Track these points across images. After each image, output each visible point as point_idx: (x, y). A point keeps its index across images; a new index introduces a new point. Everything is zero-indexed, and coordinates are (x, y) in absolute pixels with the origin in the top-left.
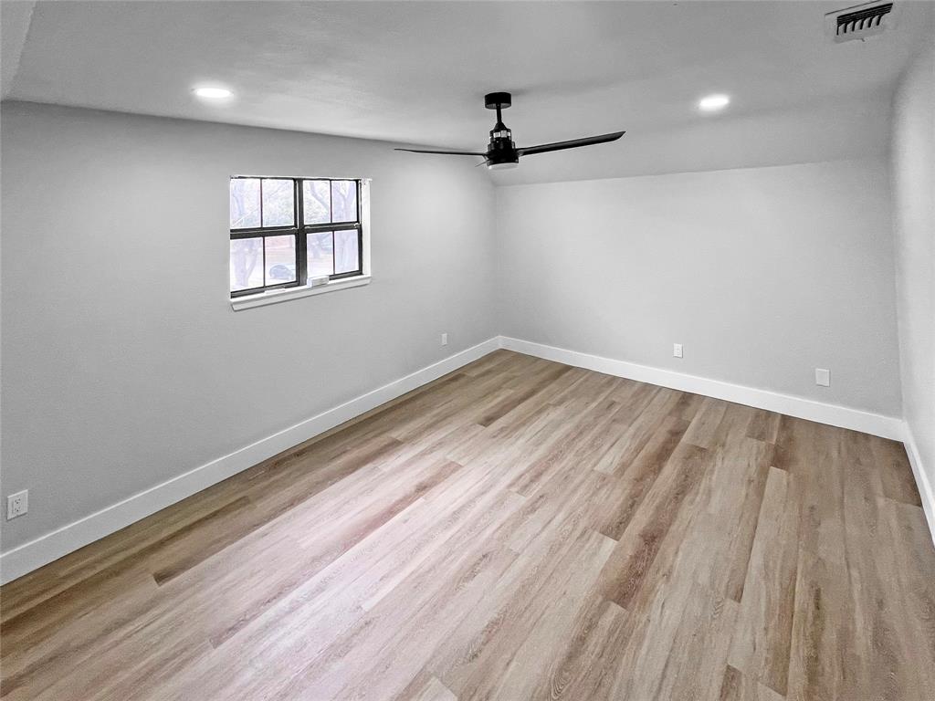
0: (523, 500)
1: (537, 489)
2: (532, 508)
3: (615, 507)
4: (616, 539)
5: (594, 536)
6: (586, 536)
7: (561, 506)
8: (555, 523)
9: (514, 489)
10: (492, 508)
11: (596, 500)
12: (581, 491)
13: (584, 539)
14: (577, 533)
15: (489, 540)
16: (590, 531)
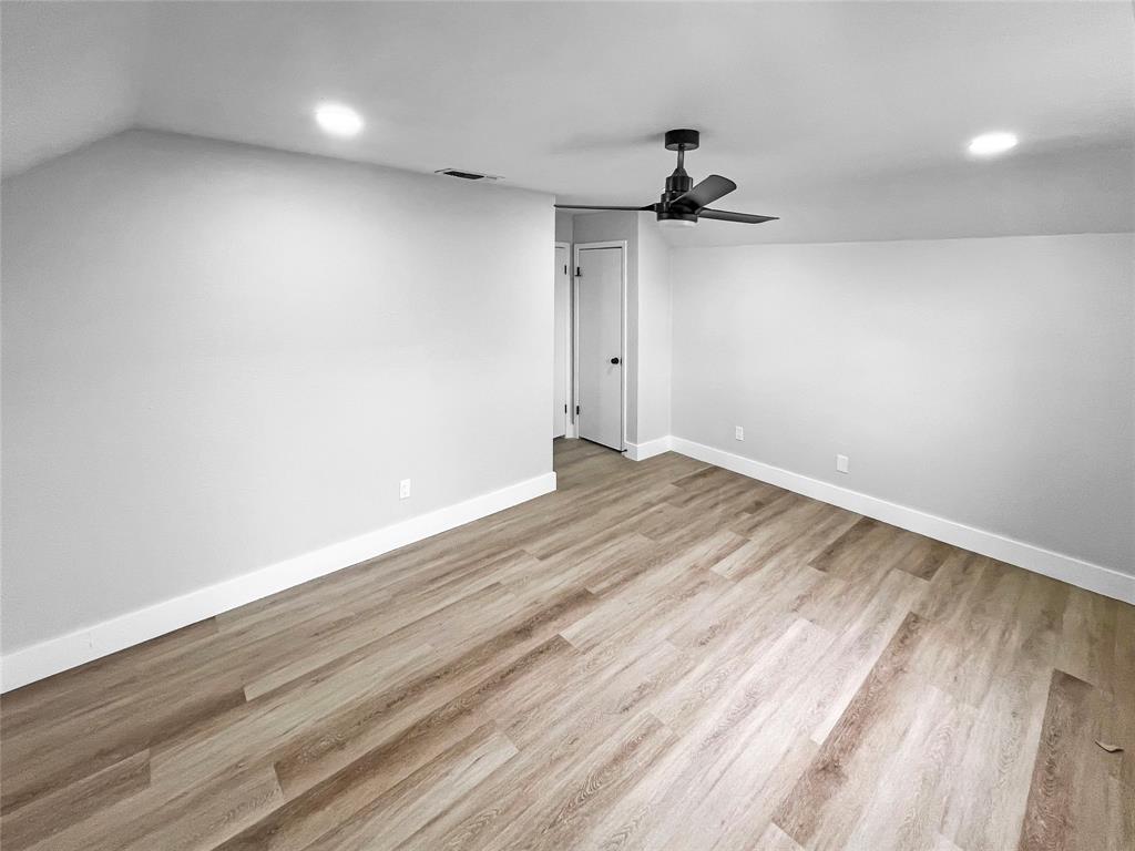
0: (653, 707)
1: (629, 728)
2: (643, 692)
3: (535, 673)
4: (558, 637)
5: (578, 645)
6: (587, 646)
7: (603, 688)
8: (618, 667)
9: (666, 732)
10: (699, 705)
11: (551, 687)
12: (562, 709)
13: (592, 642)
14: (597, 650)
15: (699, 660)
16: (582, 650)
